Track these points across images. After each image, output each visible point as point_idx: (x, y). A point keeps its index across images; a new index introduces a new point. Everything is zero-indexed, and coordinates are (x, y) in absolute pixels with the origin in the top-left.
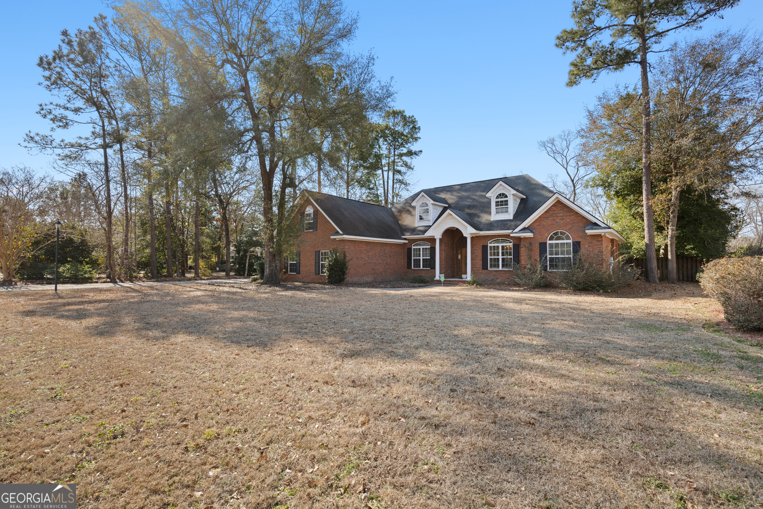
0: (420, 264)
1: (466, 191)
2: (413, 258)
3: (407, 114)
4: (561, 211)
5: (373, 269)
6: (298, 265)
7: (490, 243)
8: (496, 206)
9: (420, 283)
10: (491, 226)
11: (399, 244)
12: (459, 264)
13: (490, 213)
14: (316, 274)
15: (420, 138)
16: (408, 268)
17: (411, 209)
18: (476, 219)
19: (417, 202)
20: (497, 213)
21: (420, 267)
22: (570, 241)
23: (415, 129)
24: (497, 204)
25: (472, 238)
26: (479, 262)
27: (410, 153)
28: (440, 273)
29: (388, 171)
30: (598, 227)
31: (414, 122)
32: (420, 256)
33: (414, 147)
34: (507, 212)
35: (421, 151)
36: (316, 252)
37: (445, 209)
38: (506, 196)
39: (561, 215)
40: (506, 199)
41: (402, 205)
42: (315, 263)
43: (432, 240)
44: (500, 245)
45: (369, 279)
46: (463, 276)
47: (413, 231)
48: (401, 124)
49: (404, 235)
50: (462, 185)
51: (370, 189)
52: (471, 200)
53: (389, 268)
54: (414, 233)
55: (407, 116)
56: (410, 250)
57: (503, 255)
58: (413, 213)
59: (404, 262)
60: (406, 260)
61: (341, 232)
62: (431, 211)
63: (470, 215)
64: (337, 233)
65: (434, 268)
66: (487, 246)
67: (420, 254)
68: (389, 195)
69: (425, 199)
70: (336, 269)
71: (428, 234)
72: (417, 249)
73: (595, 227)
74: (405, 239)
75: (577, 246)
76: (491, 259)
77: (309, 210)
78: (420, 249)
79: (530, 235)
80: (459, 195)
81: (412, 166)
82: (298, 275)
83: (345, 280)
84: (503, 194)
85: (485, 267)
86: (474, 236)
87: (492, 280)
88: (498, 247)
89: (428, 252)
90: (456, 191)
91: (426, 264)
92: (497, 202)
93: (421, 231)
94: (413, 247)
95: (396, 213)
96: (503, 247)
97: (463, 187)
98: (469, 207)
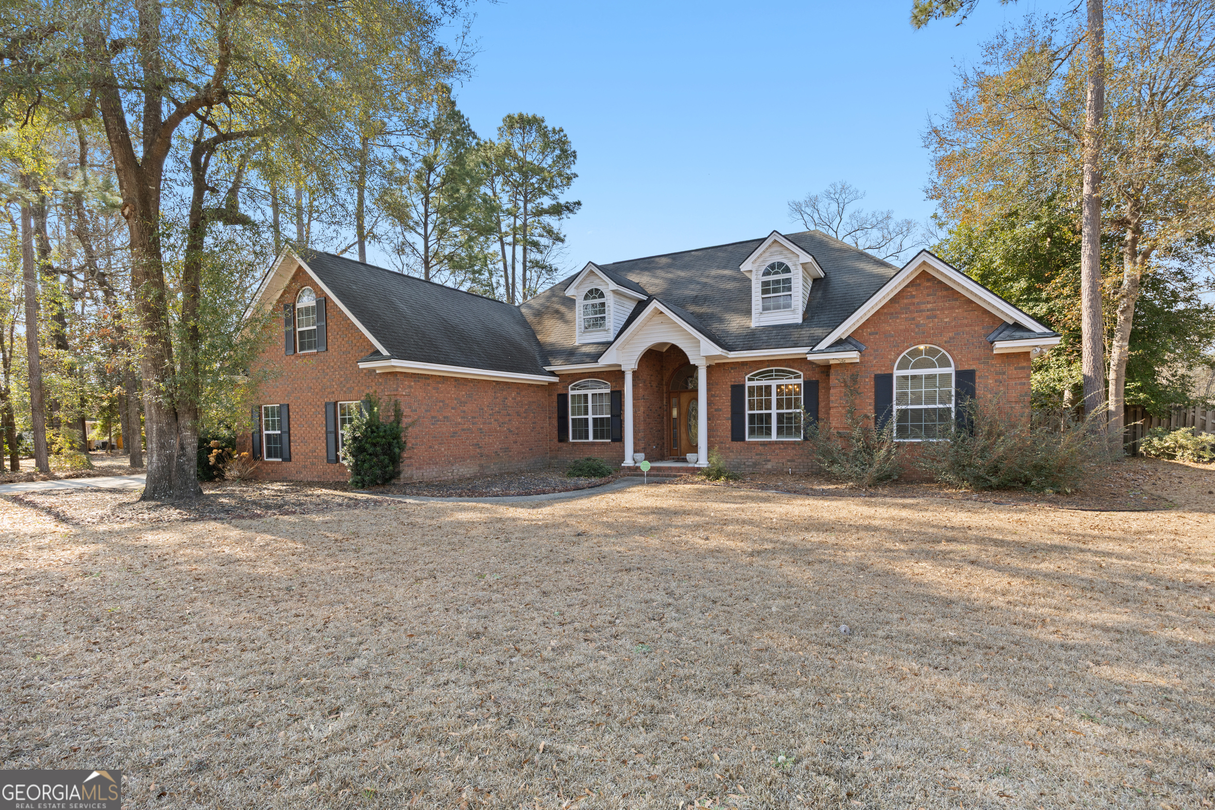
0: (587, 431)
1: (684, 267)
2: (570, 417)
3: (550, 124)
4: (930, 299)
5: (477, 445)
6: (285, 437)
7: (750, 380)
8: (764, 292)
9: (589, 477)
10: (752, 339)
11: (538, 386)
12: (675, 428)
13: (748, 312)
14: (329, 461)
15: (576, 176)
16: (560, 441)
17: (563, 309)
18: (716, 325)
19: (577, 288)
20: (765, 309)
21: (587, 438)
22: (951, 370)
23: (567, 155)
24: (766, 288)
25: (709, 368)
26: (725, 425)
27: (557, 210)
28: (635, 452)
29: (514, 244)
30: (1026, 334)
31: (564, 143)
32: (586, 413)
33: (565, 196)
34: (787, 306)
35: (579, 203)
36: (326, 404)
37: (641, 306)
38: (787, 270)
39: (929, 306)
40: (786, 276)
41: (541, 301)
42: (327, 432)
43: (616, 375)
44: (774, 384)
45: (466, 470)
46: (689, 456)
47: (570, 354)
48: (538, 145)
49: (549, 365)
50: (674, 257)
51: (474, 272)
52: (698, 287)
53: (515, 442)
54: (574, 359)
55: (550, 128)
56: (563, 399)
57: (779, 406)
58: (569, 315)
59: (550, 426)
60: (555, 422)
61: (385, 353)
62: (612, 309)
63: (700, 316)
64: (376, 355)
65: (619, 438)
66: (743, 386)
67: (586, 408)
68: (517, 294)
69: (597, 281)
70: (371, 450)
71: (607, 360)
72: (579, 396)
73: (1018, 334)
74: (552, 373)
75: (966, 380)
76: (752, 416)
77: (307, 301)
78: (586, 396)
79: (853, 356)
80: (670, 276)
81: (562, 236)
82: (285, 464)
83: (402, 476)
84: (781, 264)
85: (737, 435)
86: (713, 363)
87: (755, 464)
88: (768, 387)
89: (606, 402)
90: (661, 268)
91: (602, 431)
92: (765, 284)
93: (588, 355)
94: (571, 393)
95: (530, 318)
96: (779, 387)
97: (676, 259)
98: (695, 300)
